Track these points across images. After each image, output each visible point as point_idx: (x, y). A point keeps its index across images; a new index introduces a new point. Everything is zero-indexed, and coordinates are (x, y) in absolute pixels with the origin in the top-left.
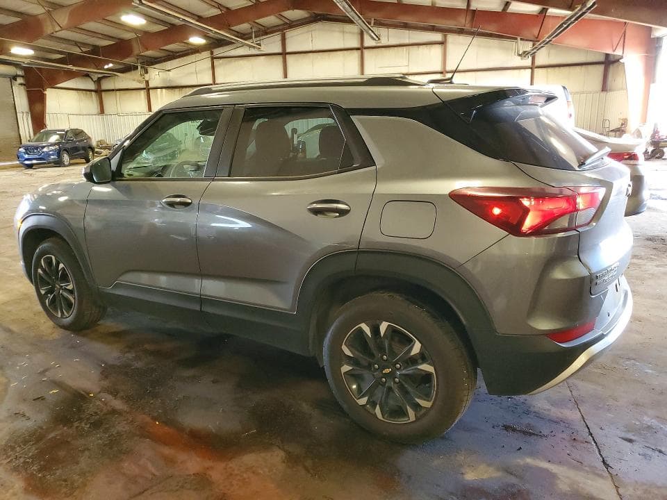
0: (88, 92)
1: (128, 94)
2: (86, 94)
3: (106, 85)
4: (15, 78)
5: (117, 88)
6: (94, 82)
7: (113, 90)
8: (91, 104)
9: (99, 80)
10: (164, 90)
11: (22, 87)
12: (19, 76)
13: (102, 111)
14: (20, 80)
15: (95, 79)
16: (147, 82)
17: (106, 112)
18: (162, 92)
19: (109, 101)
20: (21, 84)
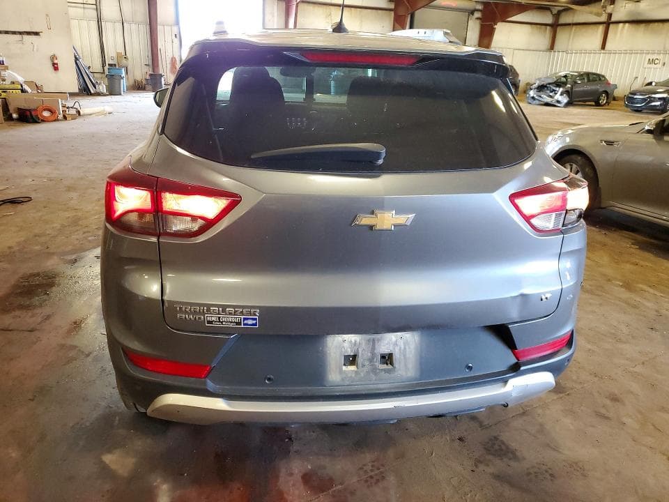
0: (543, 27)
1: (584, 29)
2: (540, 28)
3: (565, 19)
4: (472, 12)
5: (575, 21)
6: (553, 15)
7: (569, 24)
8: (542, 39)
9: (559, 12)
10: (627, 25)
11: (478, 22)
12: (478, 10)
13: (552, 47)
14: (478, 15)
15: (555, 12)
16: (610, 15)
17: (556, 48)
18: (623, 27)
19: (562, 36)
20: (477, 18)
